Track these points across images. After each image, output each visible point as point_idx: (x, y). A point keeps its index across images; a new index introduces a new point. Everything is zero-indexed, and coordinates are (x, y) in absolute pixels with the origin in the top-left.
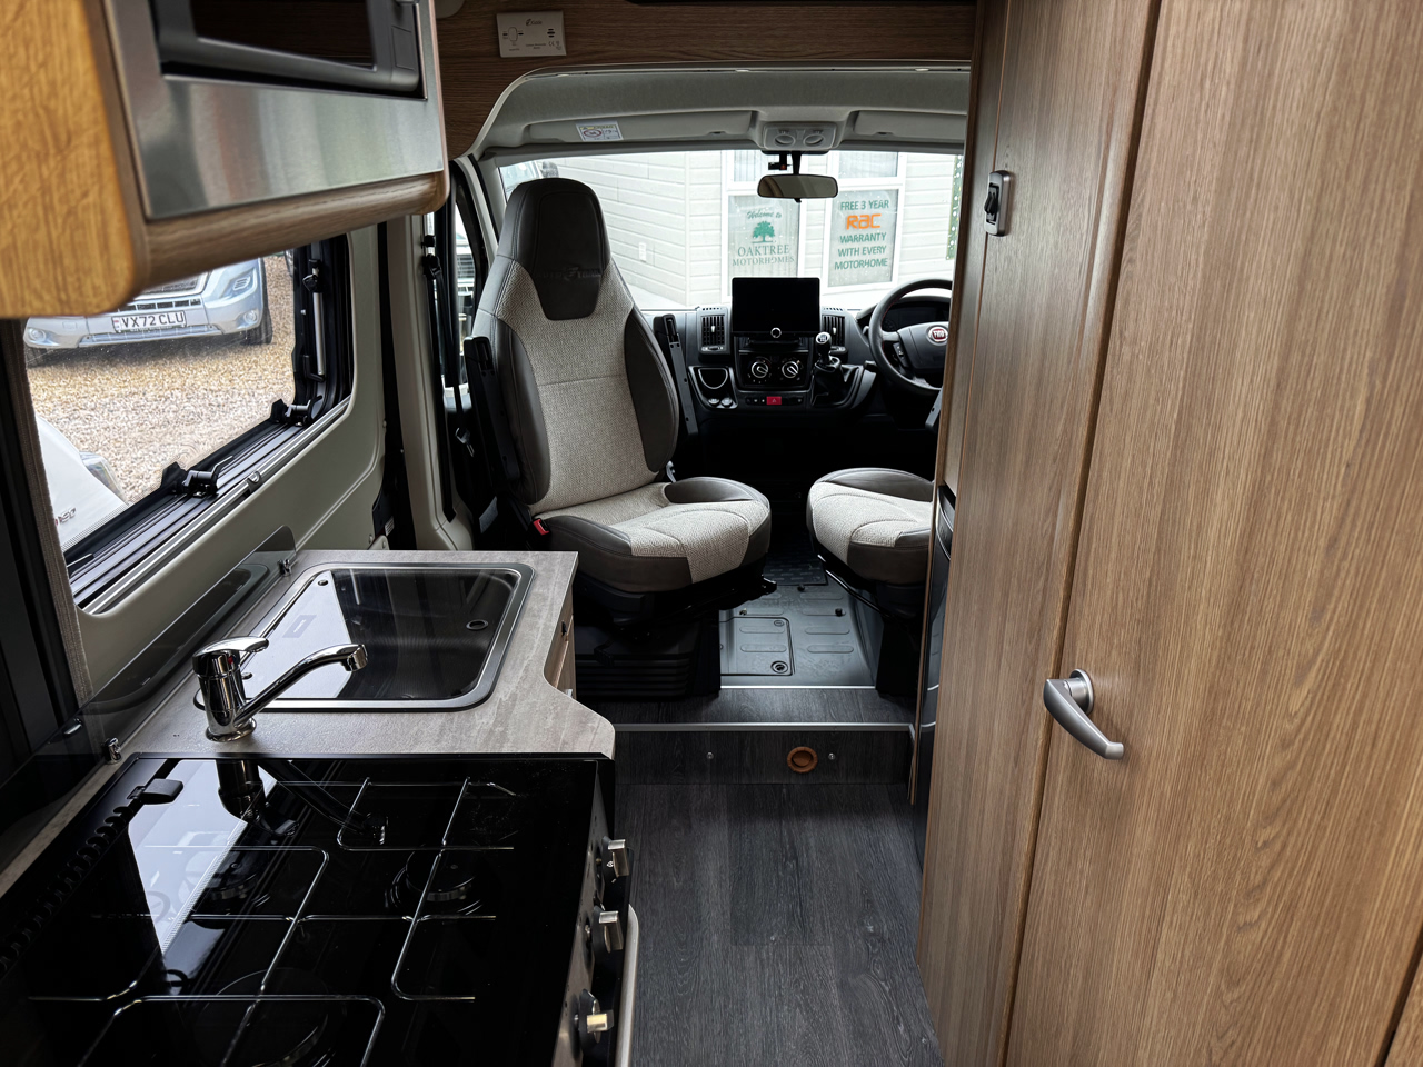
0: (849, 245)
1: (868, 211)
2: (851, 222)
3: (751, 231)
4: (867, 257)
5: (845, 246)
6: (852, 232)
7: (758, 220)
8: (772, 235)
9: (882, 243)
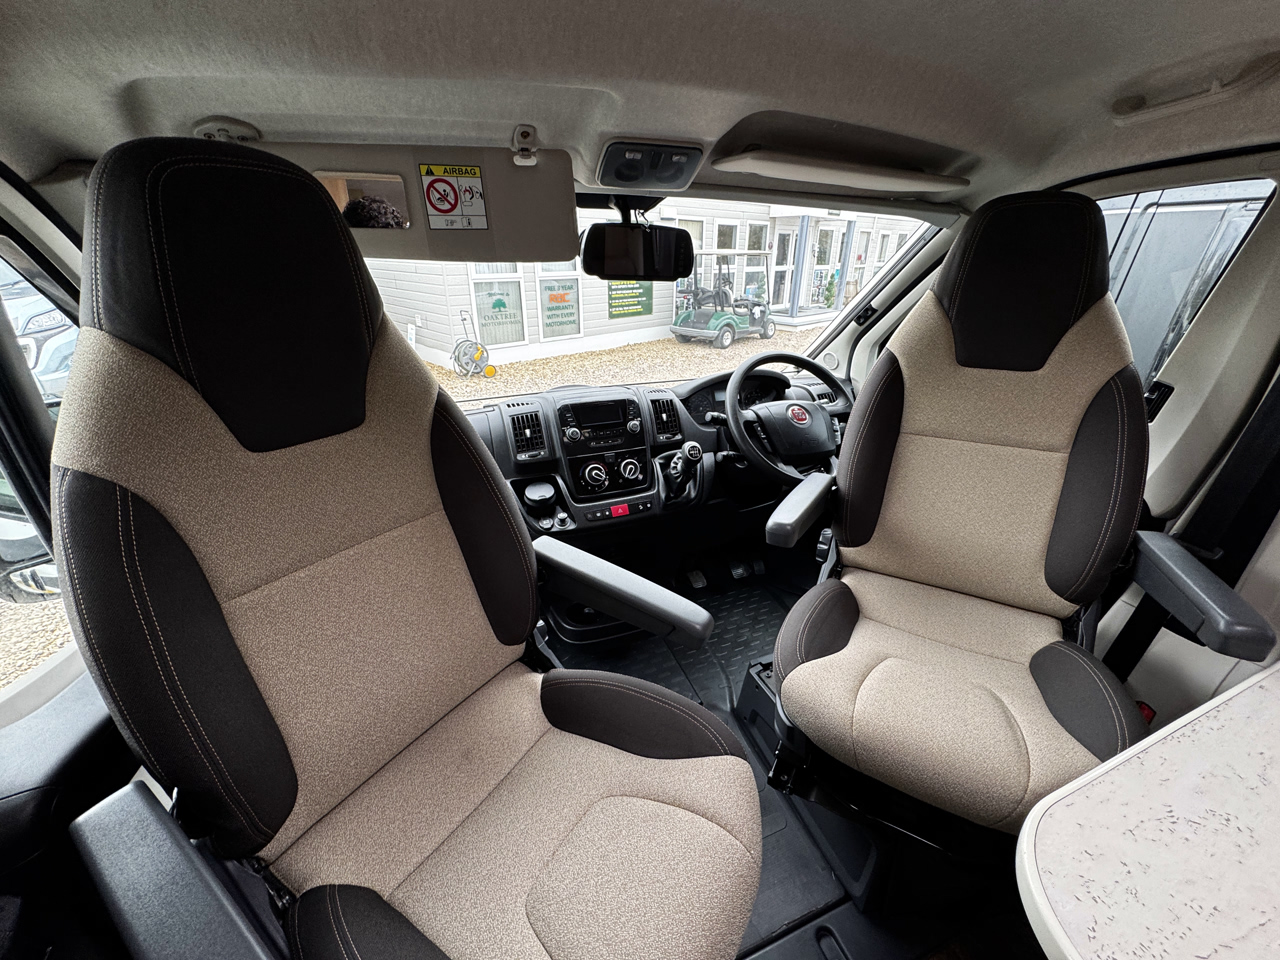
0: (554, 312)
1: (561, 292)
2: (552, 298)
3: (491, 305)
4: (565, 319)
5: (550, 313)
6: (555, 304)
7: (495, 298)
8: (504, 306)
9: (573, 311)
